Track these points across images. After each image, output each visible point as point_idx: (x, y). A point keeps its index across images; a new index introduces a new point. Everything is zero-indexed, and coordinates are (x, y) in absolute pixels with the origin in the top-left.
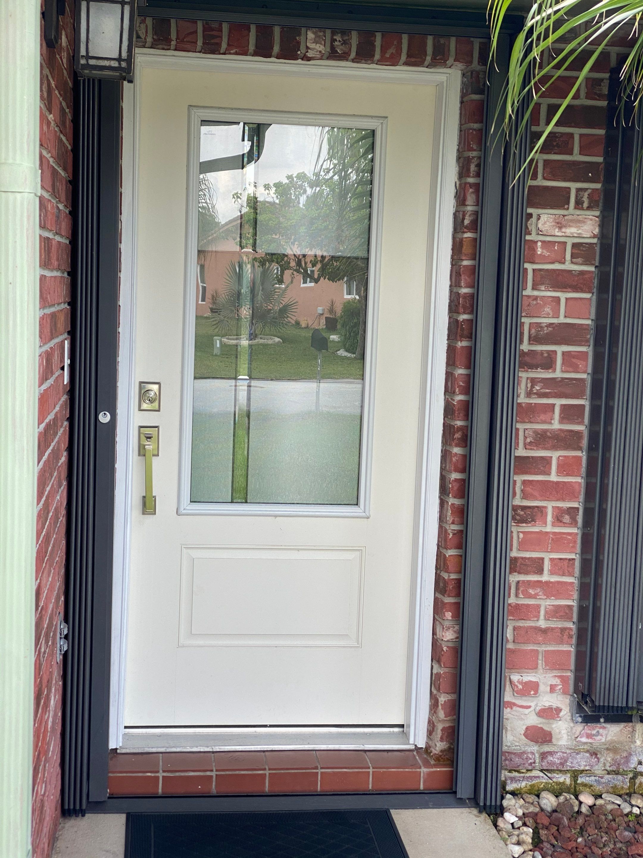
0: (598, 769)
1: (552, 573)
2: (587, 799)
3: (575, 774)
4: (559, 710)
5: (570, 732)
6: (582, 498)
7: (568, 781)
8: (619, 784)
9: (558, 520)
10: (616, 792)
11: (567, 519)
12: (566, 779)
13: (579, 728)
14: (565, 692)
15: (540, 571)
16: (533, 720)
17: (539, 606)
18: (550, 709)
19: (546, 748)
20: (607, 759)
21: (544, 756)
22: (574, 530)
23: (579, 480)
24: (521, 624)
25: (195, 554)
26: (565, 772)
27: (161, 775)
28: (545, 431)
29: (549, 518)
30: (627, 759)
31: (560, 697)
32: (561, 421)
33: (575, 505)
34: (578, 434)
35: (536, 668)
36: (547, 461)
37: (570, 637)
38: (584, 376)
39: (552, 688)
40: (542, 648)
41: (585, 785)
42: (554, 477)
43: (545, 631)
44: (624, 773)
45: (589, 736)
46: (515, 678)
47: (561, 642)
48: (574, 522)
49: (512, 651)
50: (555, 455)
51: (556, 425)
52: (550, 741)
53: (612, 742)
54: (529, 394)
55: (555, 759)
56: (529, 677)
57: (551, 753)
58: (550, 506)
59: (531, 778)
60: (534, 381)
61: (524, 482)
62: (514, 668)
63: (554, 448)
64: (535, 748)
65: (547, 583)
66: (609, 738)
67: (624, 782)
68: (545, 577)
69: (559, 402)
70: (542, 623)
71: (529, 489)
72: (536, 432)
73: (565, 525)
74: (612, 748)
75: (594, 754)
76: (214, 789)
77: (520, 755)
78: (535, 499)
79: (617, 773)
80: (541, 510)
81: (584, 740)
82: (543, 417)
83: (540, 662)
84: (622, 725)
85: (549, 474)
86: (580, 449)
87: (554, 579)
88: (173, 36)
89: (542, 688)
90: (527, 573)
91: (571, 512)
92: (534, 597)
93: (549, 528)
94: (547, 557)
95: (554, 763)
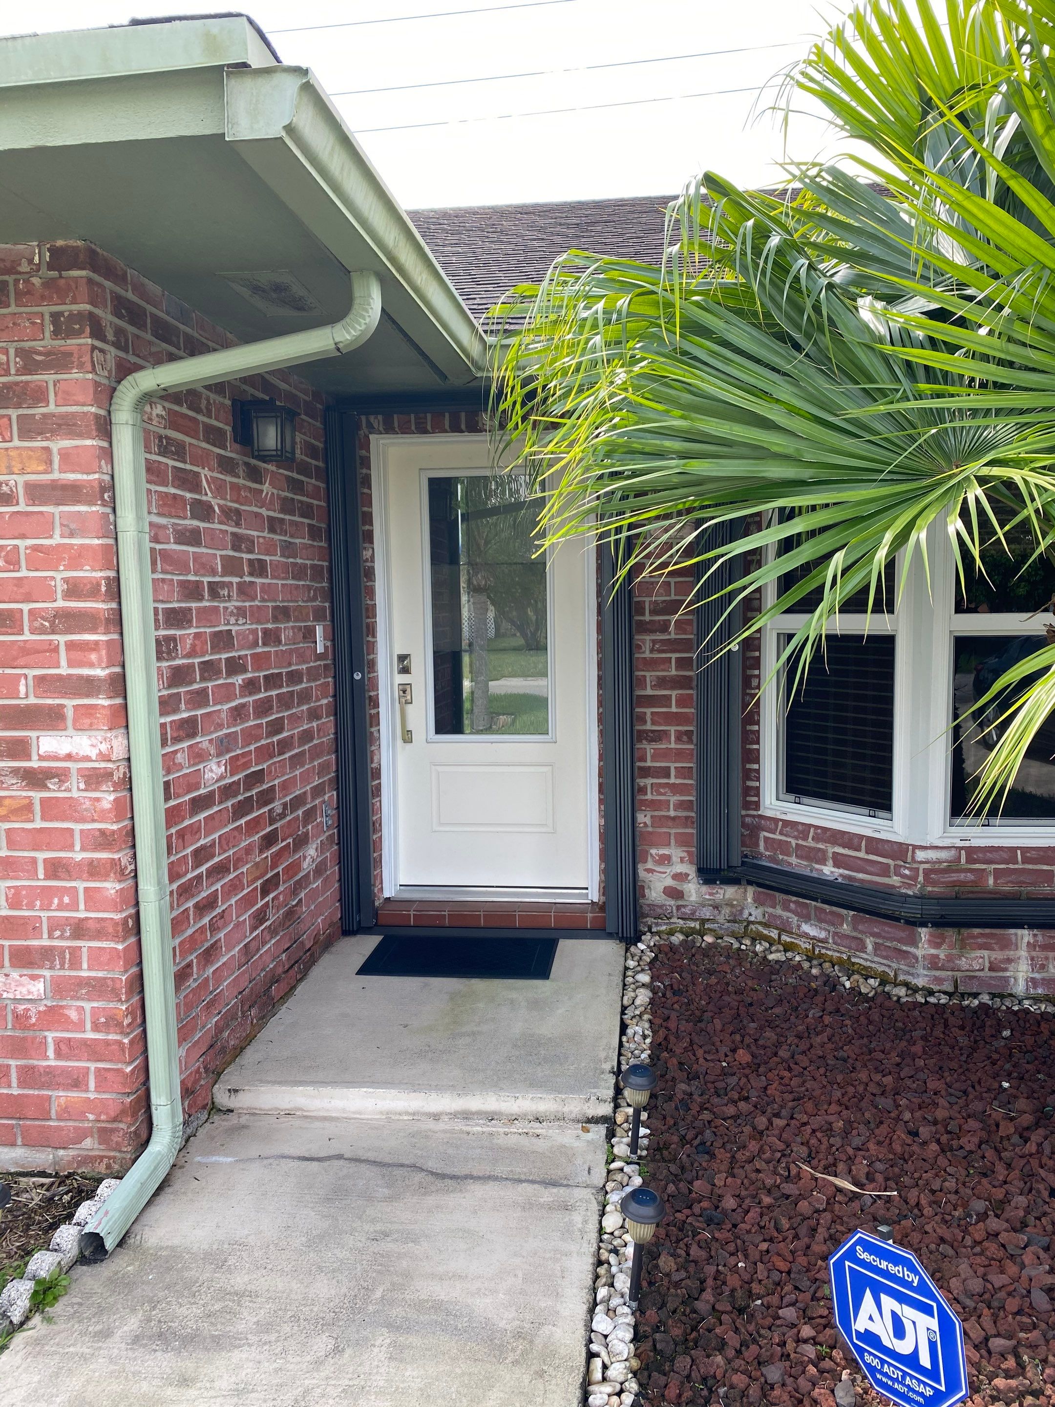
0: (721, 919)
1: (676, 777)
2: (709, 939)
3: (703, 921)
4: (687, 875)
5: (698, 892)
6: (695, 723)
7: (698, 927)
8: (736, 929)
9: (678, 739)
10: (733, 935)
11: (685, 738)
12: (696, 925)
13: (705, 889)
14: (691, 863)
15: (668, 776)
16: (669, 882)
17: (669, 801)
18: (681, 874)
19: (680, 903)
20: (726, 911)
21: (678, 908)
22: (692, 747)
23: (693, 710)
24: (656, 813)
25: (440, 769)
26: (696, 920)
27: (412, 913)
28: (665, 677)
29: (673, 738)
30: (741, 912)
31: (689, 866)
32: (677, 669)
33: (691, 728)
34: (689, 678)
35: (669, 844)
36: (669, 698)
37: (693, 823)
38: (692, 636)
39: (682, 860)
40: (673, 831)
41: (710, 930)
42: (674, 709)
43: (674, 819)
44: (741, 922)
45: (710, 894)
46: (653, 851)
47: (686, 827)
48: (690, 741)
49: (650, 833)
50: (674, 693)
51: (674, 672)
52: (682, 897)
53: (730, 899)
54: (652, 651)
55: (687, 911)
56: (662, 851)
57: (684, 906)
58: (672, 729)
59: (670, 923)
60: (654, 642)
61: (652, 713)
62: (653, 845)
63: (672, 688)
64: (672, 902)
65: (674, 784)
66: (727, 896)
67: (739, 928)
68: (672, 780)
69: (674, 656)
70: (672, 813)
71: (656, 718)
72: (658, 677)
73: (684, 743)
74: (729, 904)
75: (716, 907)
76: (447, 923)
77: (661, 907)
78: (660, 725)
79: (735, 921)
80: (666, 732)
81: (707, 897)
82: (662, 667)
83: (673, 842)
84: (736, 887)
85: (671, 707)
86: (691, 688)
87: (678, 781)
88: (396, 425)
89: (675, 859)
90: (658, 777)
91: (689, 733)
92: (664, 794)
93: (673, 746)
94: (673, 766)
95: (685, 914)
